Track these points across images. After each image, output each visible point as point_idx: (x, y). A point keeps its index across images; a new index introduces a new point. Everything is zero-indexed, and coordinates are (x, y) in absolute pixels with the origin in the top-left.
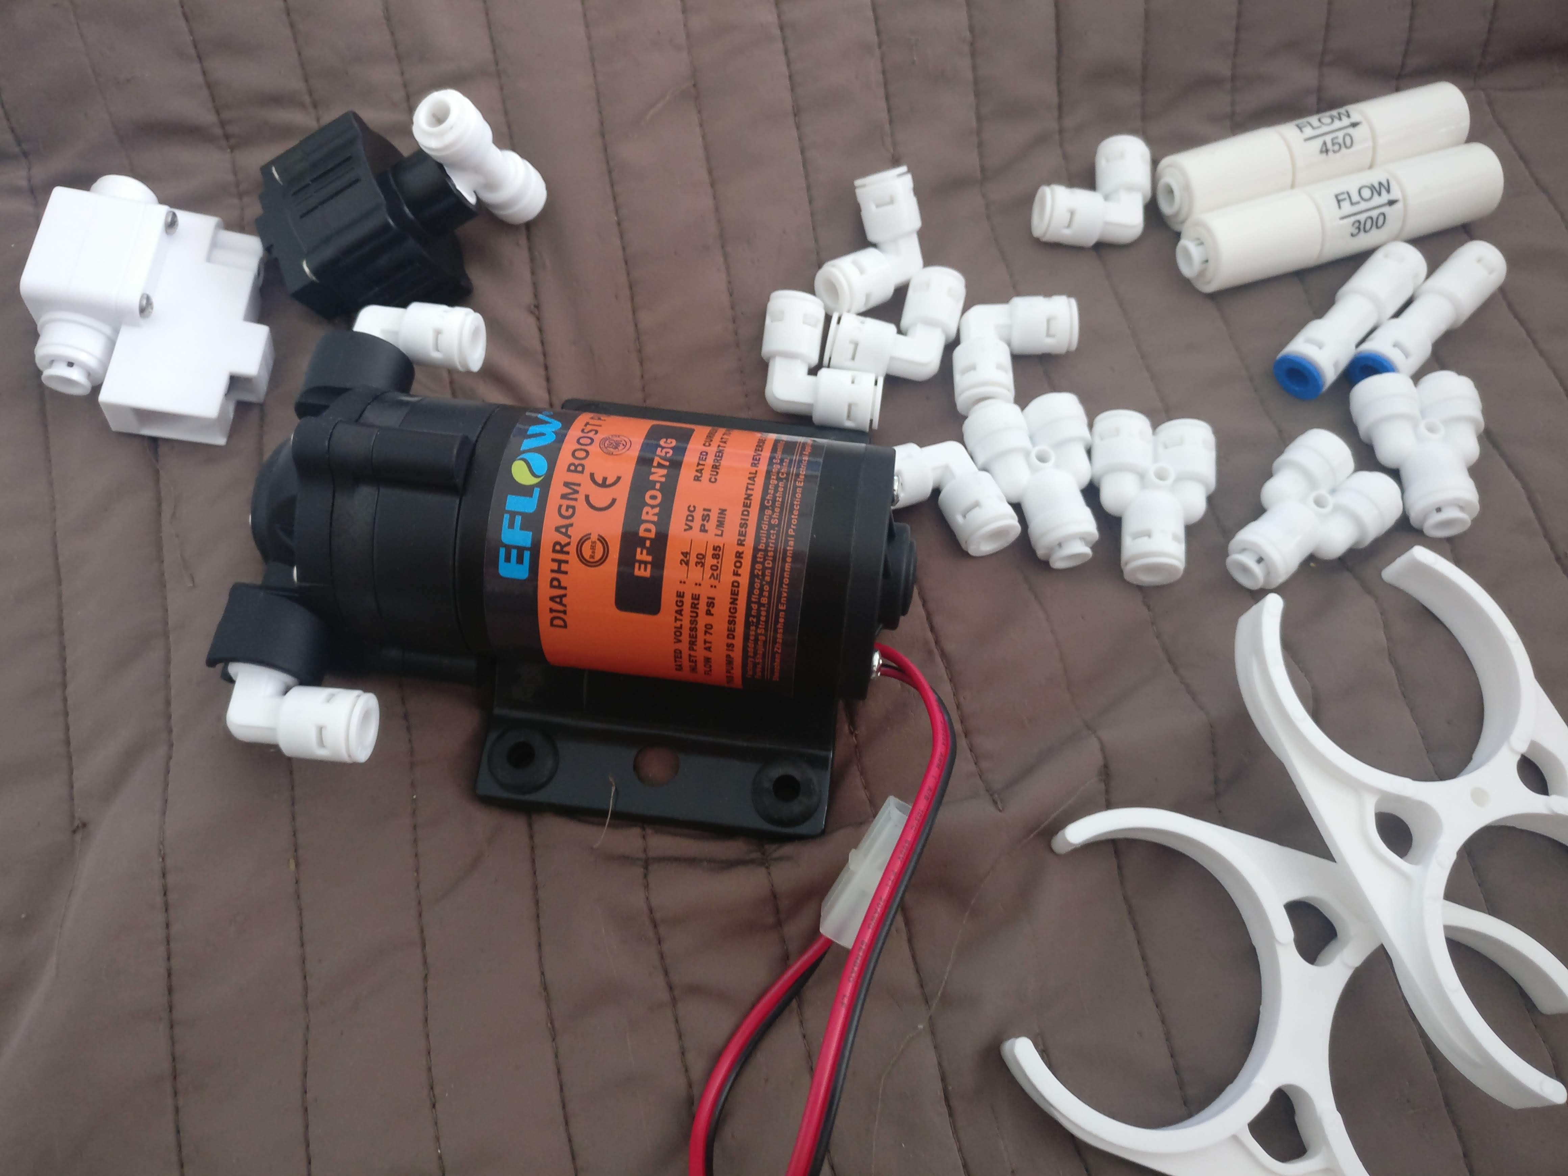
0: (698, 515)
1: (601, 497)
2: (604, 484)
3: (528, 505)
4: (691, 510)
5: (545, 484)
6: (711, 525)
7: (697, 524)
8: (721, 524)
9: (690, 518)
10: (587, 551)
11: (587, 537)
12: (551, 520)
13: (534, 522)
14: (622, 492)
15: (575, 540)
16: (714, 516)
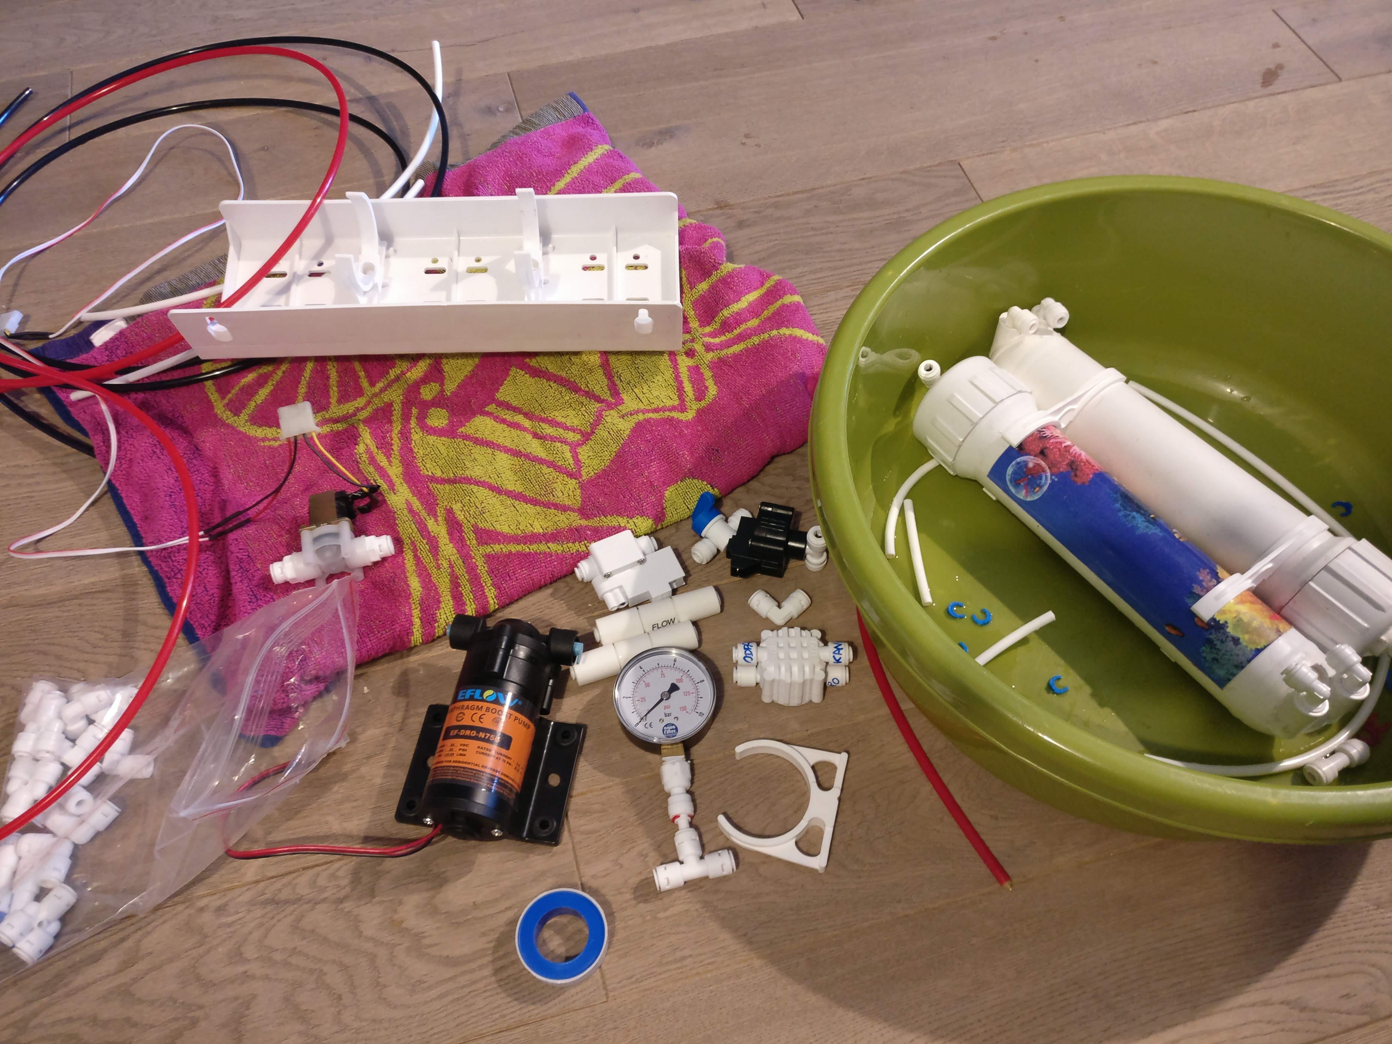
0: (465, 748)
1: (476, 718)
2: (480, 718)
3: (477, 695)
4: (467, 745)
5: (483, 700)
6: (461, 752)
7: (462, 747)
8: (461, 755)
9: (464, 745)
10: (461, 715)
11: (464, 715)
12: (471, 703)
13: (472, 698)
14: (477, 724)
15: (464, 711)
16: (463, 753)
